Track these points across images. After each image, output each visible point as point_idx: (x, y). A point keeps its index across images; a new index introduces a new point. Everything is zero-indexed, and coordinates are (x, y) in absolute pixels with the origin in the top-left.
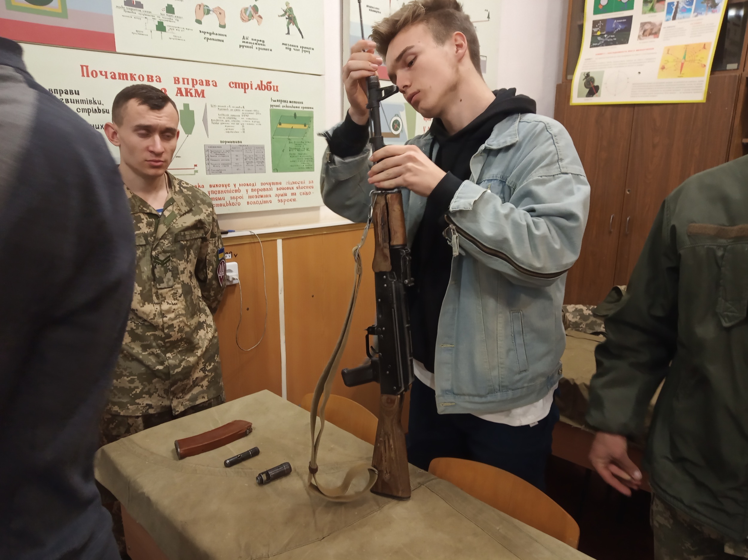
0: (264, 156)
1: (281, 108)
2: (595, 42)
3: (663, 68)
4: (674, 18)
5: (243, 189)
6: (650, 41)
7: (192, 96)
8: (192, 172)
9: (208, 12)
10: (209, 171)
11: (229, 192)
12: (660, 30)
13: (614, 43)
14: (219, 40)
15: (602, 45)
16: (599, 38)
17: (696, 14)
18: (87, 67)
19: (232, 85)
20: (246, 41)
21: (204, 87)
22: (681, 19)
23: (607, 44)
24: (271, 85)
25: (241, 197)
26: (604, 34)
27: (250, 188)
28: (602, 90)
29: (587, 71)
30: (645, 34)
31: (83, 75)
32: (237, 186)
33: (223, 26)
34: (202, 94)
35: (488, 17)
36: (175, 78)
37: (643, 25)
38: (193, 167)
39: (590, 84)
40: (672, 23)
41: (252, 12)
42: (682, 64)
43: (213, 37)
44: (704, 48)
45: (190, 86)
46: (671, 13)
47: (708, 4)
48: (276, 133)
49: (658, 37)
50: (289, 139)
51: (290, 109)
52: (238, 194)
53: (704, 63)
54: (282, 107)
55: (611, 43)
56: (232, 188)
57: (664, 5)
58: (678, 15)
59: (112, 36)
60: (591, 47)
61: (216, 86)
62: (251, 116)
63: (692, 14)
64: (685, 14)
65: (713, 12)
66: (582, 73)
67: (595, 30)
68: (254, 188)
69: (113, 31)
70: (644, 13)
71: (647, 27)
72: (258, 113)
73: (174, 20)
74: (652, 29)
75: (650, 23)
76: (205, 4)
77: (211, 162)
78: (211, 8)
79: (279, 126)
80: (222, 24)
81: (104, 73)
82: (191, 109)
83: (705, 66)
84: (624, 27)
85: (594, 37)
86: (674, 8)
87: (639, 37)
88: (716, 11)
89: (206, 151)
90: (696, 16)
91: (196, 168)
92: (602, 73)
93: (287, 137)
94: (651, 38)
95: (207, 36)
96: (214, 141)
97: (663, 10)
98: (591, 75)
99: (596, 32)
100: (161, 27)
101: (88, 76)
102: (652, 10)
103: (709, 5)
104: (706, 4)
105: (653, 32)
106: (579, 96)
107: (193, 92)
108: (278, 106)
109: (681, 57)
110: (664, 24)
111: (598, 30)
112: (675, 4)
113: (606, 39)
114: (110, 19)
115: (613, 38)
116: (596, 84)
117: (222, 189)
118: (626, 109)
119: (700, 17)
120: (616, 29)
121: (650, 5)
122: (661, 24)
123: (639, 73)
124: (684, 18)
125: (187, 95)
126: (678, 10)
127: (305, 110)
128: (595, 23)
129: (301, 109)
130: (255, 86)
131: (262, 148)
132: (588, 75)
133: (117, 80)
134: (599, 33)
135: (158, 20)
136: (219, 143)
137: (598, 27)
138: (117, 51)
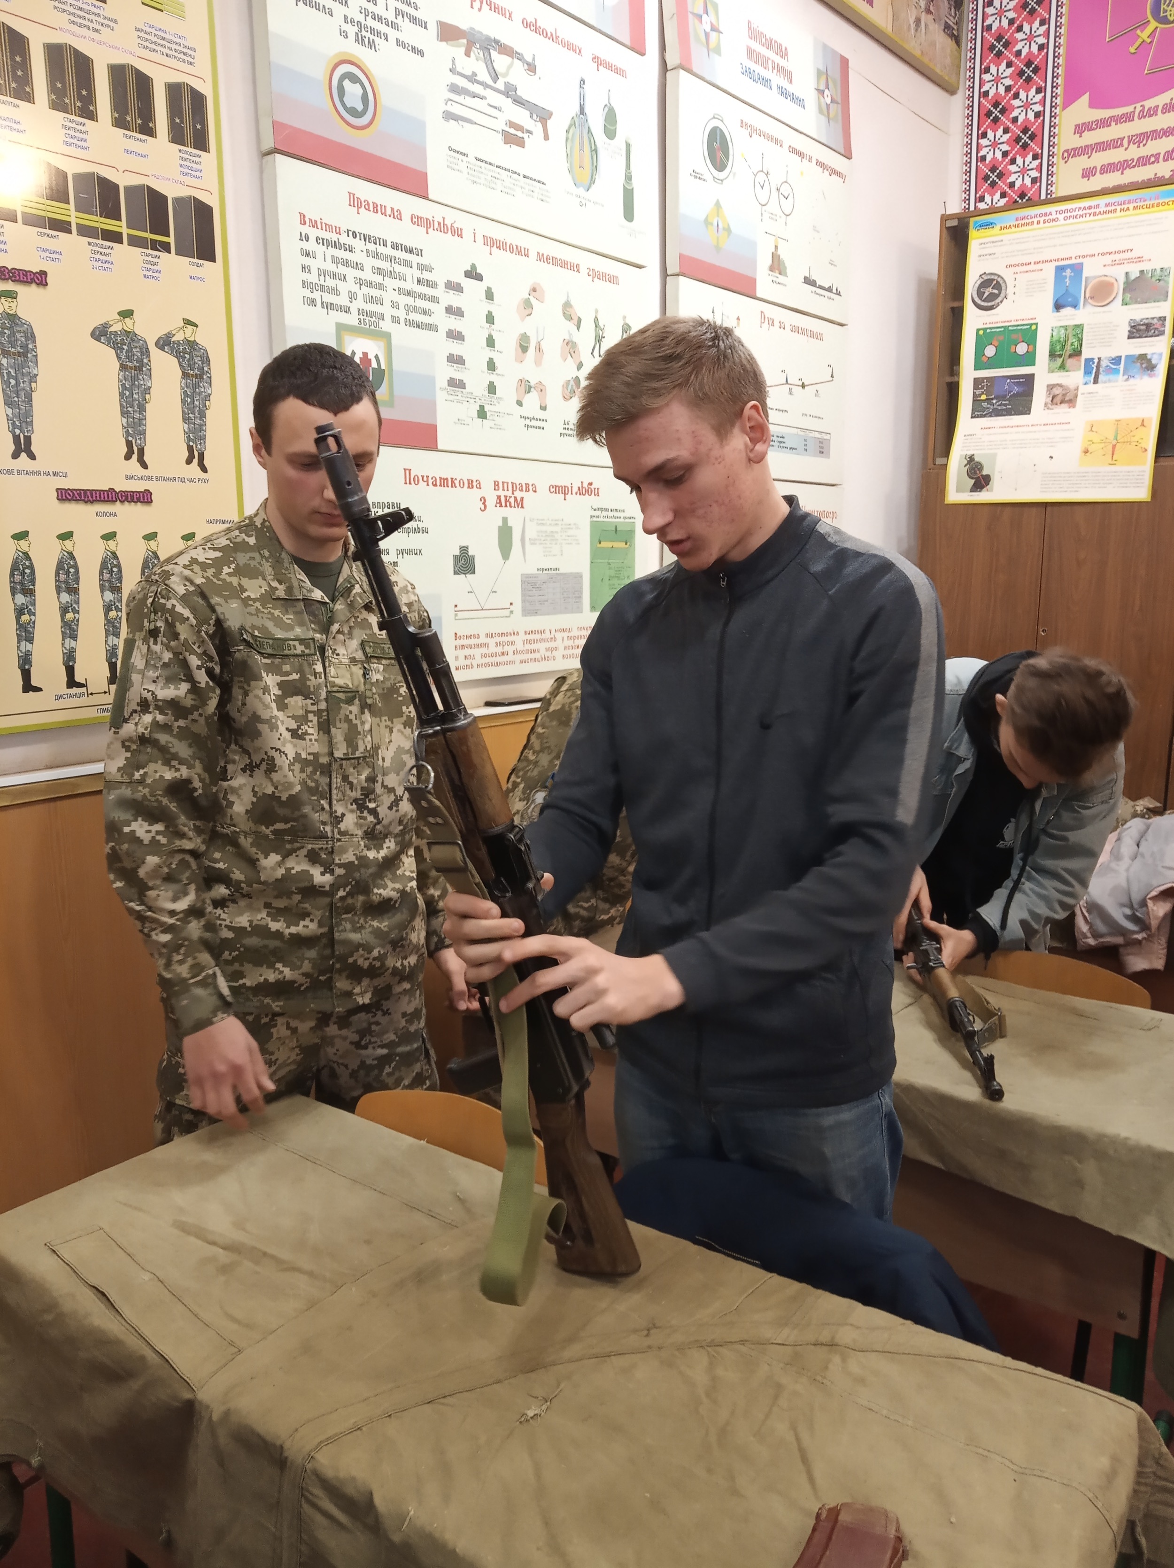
0: (581, 588)
1: (601, 519)
2: (978, 411)
3: (1086, 452)
4: (1096, 381)
5: (559, 636)
6: (1062, 412)
7: (511, 506)
8: (507, 612)
9: (529, 390)
10: (528, 612)
11: (543, 640)
12: (1076, 396)
13: (1008, 413)
14: (539, 428)
15: (990, 415)
16: (985, 405)
17: (1126, 377)
18: (410, 470)
19: (552, 490)
20: (567, 426)
21: (523, 494)
22: (1105, 382)
23: (997, 413)
24: (592, 487)
25: (556, 649)
26: (992, 399)
27: (566, 635)
28: (995, 482)
29: (970, 453)
30: (1055, 401)
31: (406, 483)
32: (553, 632)
33: (543, 408)
34: (520, 503)
35: (832, 376)
36: (495, 482)
37: (1050, 387)
38: (508, 606)
39: (975, 473)
40: (1092, 387)
41: (574, 387)
42: (1114, 447)
43: (534, 423)
44: (1143, 425)
45: (509, 493)
46: (1091, 373)
47: (1142, 364)
48: (596, 554)
49: (1074, 407)
50: (609, 564)
51: (610, 520)
52: (552, 645)
53: (1144, 445)
54: (602, 517)
55: (1004, 413)
56: (547, 635)
57: (1080, 361)
58: (1101, 377)
59: (434, 428)
60: (972, 417)
61: (535, 491)
62: (570, 532)
63: (1121, 377)
64: (1111, 377)
65: (1150, 376)
66: (961, 456)
67: (978, 392)
68: (570, 634)
69: (436, 421)
70: (1051, 371)
71: (1057, 391)
72: (577, 528)
73: (495, 403)
74: (1064, 395)
75: (1060, 385)
76: (527, 378)
77: (528, 598)
78: (532, 384)
79: (599, 545)
80: (543, 405)
81: (425, 479)
82: (509, 524)
83: (1146, 450)
84: (1021, 389)
85: (976, 400)
86: (1094, 366)
87: (1046, 404)
88: (1154, 375)
89: (523, 582)
90: (1127, 380)
91: (512, 608)
92: (994, 456)
93: (606, 561)
94: (1064, 408)
95: (528, 422)
96: (531, 569)
97: (1079, 369)
98: (977, 459)
99: (980, 395)
100: (482, 414)
101: (410, 483)
102: (1062, 367)
103: (1144, 366)
104: (1139, 364)
105: (1067, 399)
106: (959, 490)
107: (512, 500)
108: (598, 517)
109: (1111, 437)
110: (1082, 389)
111: (983, 393)
112: (1096, 361)
113: (995, 406)
114: (432, 406)
115: (1005, 405)
116: (984, 473)
117: (537, 637)
118: (1034, 510)
119: (1132, 381)
120: (1010, 392)
121: (1059, 361)
122: (1077, 389)
123: (1051, 457)
124: (1110, 381)
125: (506, 506)
126: (1101, 369)
127: (627, 520)
128: (977, 382)
129: (622, 520)
130: (575, 490)
131: (579, 577)
132: (971, 459)
133: (438, 487)
134: (984, 397)
135: (479, 403)
136: (537, 572)
137: (983, 387)
138: (440, 447)
